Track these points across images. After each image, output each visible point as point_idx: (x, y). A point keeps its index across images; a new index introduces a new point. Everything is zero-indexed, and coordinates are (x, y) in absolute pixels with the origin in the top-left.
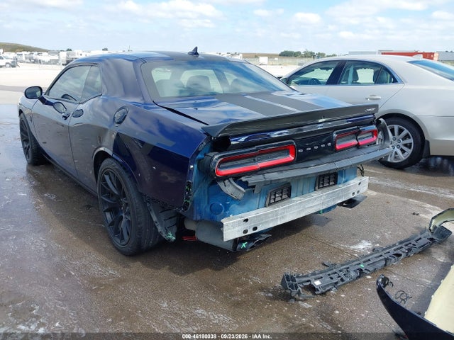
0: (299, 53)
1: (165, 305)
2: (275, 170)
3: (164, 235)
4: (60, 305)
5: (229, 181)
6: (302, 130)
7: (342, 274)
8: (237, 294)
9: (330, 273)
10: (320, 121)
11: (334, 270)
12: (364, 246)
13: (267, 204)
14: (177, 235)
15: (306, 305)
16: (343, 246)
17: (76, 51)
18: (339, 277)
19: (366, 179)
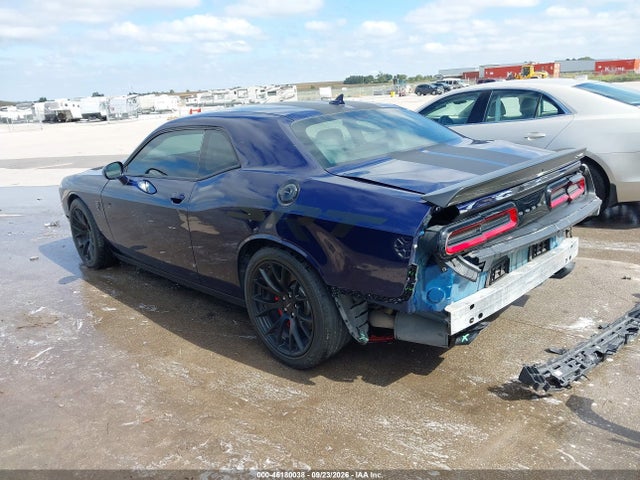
0: (371, 77)
1: (386, 423)
2: (500, 240)
3: (356, 336)
4: (255, 439)
5: (458, 259)
6: (523, 188)
7: (579, 359)
8: (465, 400)
9: (565, 360)
10: (539, 175)
11: (569, 356)
12: (585, 324)
13: (488, 283)
14: (369, 335)
15: (552, 401)
16: (561, 326)
17: (58, 101)
18: (577, 364)
19: (575, 240)
